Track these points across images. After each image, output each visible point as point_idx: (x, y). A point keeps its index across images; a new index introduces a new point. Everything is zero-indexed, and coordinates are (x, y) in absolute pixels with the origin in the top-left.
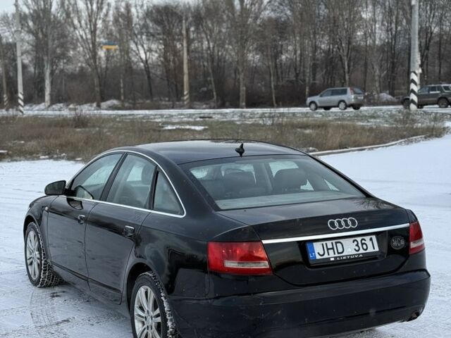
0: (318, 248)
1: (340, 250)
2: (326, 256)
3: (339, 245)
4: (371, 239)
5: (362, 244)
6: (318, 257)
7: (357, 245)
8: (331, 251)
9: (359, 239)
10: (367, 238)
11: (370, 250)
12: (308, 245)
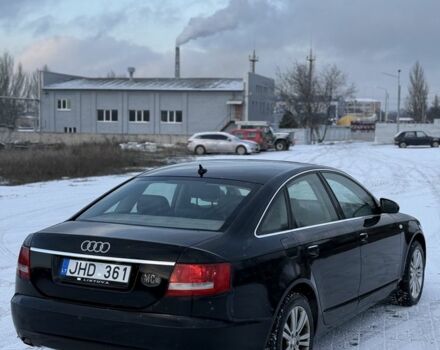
0: (72, 265)
1: (91, 272)
2: (75, 275)
3: (92, 267)
4: (125, 269)
5: (114, 272)
6: (68, 274)
7: (109, 272)
8: (82, 272)
9: (113, 266)
10: (122, 267)
11: (120, 279)
12: (65, 261)
